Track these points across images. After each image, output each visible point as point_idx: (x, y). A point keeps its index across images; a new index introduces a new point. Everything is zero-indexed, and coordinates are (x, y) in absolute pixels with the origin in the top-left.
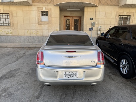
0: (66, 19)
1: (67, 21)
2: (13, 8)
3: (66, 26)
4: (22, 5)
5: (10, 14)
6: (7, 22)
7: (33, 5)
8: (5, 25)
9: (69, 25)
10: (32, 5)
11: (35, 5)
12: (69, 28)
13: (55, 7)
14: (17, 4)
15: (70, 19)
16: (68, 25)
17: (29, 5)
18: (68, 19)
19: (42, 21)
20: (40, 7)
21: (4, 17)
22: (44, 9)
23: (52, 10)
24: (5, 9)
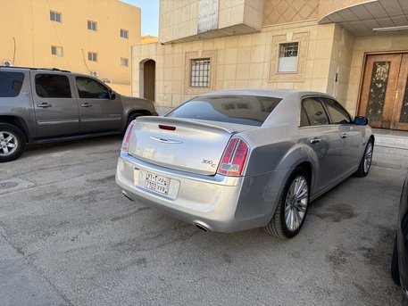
0: (375, 63)
1: (379, 70)
2: (219, 44)
3: (373, 85)
4: (239, 35)
5: (212, 61)
6: (205, 79)
7: (264, 30)
8: (201, 84)
9: (385, 84)
10: (259, 32)
11: (268, 29)
12: (384, 94)
13: (322, 27)
14: (227, 33)
15: (389, 63)
16: (379, 82)
17: (252, 33)
18: (383, 63)
19: (279, 73)
20: (280, 33)
21: (202, 66)
22: (289, 39)
23: (312, 37)
24: (205, 49)
